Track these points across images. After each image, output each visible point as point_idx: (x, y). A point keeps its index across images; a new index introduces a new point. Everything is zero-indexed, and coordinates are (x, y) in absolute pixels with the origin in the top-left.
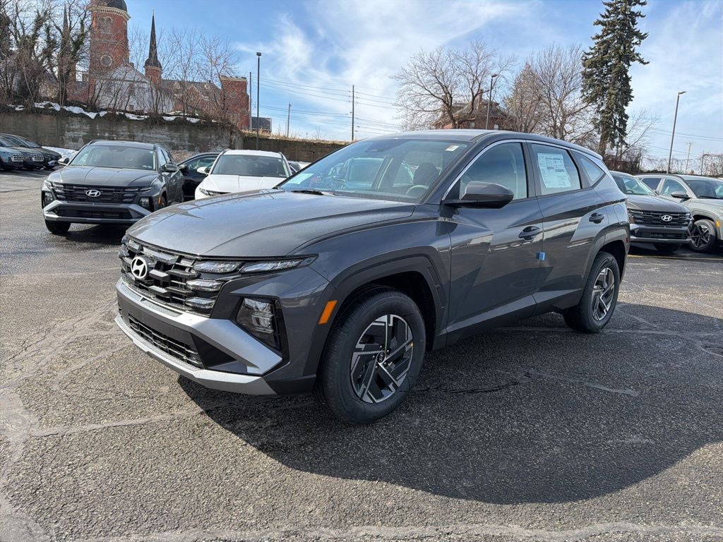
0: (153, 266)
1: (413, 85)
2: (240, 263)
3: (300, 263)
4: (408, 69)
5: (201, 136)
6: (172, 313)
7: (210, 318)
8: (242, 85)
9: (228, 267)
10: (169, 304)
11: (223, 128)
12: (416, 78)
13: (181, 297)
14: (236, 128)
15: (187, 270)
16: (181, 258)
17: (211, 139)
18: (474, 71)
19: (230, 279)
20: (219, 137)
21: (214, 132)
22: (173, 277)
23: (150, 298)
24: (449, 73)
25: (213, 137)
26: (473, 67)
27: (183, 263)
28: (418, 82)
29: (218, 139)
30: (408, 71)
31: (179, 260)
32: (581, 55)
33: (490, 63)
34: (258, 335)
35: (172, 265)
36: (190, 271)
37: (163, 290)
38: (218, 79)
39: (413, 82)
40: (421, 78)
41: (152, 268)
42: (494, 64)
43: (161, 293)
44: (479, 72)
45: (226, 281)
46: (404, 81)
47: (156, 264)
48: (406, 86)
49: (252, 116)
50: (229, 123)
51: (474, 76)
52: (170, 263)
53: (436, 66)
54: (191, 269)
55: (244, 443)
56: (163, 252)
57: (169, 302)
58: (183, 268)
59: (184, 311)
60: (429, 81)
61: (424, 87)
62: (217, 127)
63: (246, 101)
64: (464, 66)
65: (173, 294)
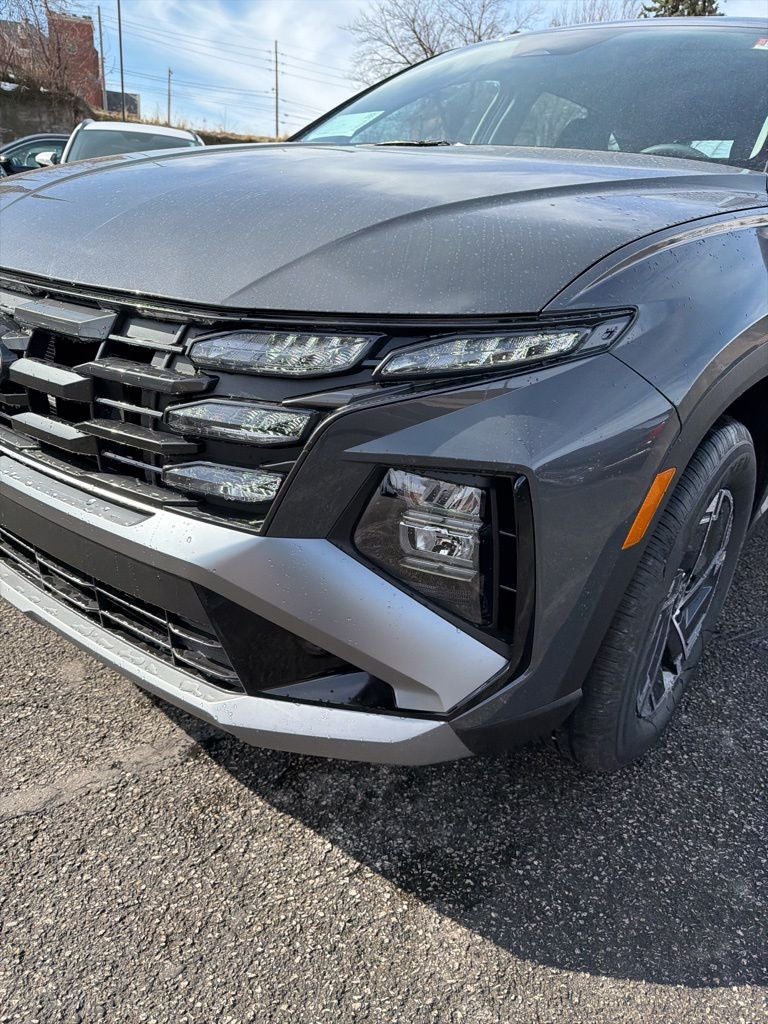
0: (24, 347)
1: (379, 43)
2: (374, 338)
3: (582, 341)
4: (370, 14)
5: (23, 116)
6: (108, 507)
7: (263, 534)
8: (84, 29)
9: (335, 353)
10: (94, 476)
11: (62, 103)
12: (383, 32)
13: (138, 454)
14: (85, 106)
15: (159, 363)
16: (125, 317)
17: (41, 123)
18: (476, 26)
19: (342, 400)
20: (55, 119)
21: (44, 108)
22: (101, 385)
23: (20, 451)
24: (437, 27)
25: (44, 118)
26: (475, 18)
27: (138, 335)
28: (386, 39)
29: (54, 124)
30: (370, 19)
31: (120, 327)
32: (640, 11)
33: (502, 13)
34: (431, 589)
35: (96, 344)
36: (169, 365)
37: (68, 432)
38: (44, 9)
39: (379, 39)
40: (391, 32)
41: (19, 354)
42: (507, 16)
43: (62, 440)
44: (483, 27)
45: (330, 409)
46: (364, 35)
47: (33, 340)
48: (367, 44)
49: (108, 88)
50: (72, 95)
51: (475, 34)
52: (88, 334)
53: (416, 11)
54: (174, 357)
55: (354, 865)
56: (53, 296)
57: (95, 469)
58: (143, 355)
59: (160, 505)
60: (406, 39)
61: (396, 49)
62: (50, 101)
63: (93, 62)
64: (460, 17)
65: (106, 444)
